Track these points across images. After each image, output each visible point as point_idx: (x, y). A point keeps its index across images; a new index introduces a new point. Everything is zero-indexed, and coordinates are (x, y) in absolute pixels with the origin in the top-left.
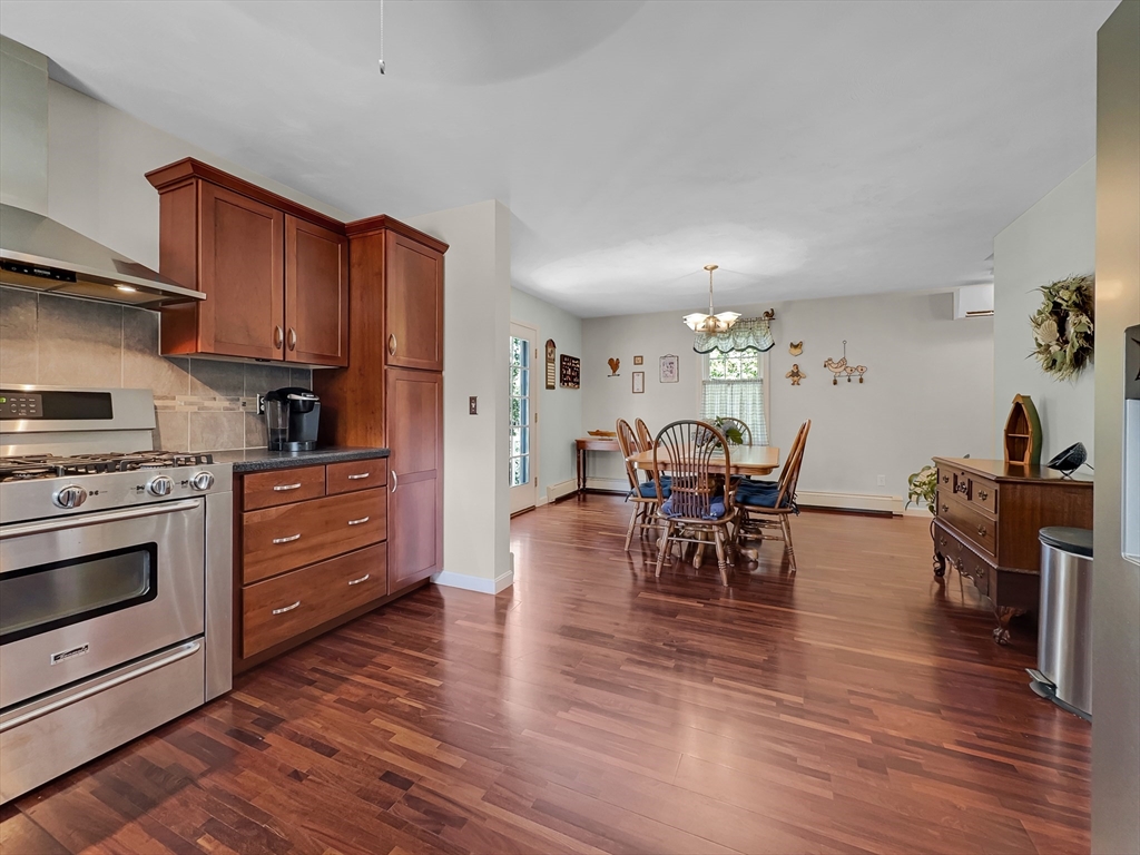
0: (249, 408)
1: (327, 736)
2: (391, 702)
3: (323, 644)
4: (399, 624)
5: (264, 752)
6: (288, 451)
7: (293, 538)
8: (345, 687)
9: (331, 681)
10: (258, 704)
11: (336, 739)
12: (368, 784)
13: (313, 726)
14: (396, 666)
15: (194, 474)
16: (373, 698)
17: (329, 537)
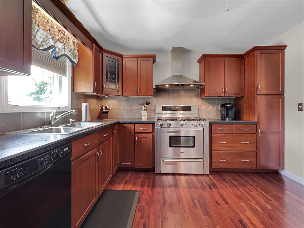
0: (217, 109)
1: (227, 198)
2: (249, 202)
3: (233, 174)
4: (260, 180)
5: (212, 192)
6: (225, 120)
7: (224, 142)
8: (235, 189)
9: (232, 185)
10: (214, 180)
11: (229, 201)
12: (234, 219)
13: (225, 194)
14: (254, 192)
15: (202, 123)
16: (243, 197)
17: (235, 145)
